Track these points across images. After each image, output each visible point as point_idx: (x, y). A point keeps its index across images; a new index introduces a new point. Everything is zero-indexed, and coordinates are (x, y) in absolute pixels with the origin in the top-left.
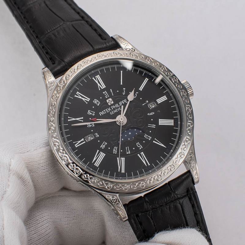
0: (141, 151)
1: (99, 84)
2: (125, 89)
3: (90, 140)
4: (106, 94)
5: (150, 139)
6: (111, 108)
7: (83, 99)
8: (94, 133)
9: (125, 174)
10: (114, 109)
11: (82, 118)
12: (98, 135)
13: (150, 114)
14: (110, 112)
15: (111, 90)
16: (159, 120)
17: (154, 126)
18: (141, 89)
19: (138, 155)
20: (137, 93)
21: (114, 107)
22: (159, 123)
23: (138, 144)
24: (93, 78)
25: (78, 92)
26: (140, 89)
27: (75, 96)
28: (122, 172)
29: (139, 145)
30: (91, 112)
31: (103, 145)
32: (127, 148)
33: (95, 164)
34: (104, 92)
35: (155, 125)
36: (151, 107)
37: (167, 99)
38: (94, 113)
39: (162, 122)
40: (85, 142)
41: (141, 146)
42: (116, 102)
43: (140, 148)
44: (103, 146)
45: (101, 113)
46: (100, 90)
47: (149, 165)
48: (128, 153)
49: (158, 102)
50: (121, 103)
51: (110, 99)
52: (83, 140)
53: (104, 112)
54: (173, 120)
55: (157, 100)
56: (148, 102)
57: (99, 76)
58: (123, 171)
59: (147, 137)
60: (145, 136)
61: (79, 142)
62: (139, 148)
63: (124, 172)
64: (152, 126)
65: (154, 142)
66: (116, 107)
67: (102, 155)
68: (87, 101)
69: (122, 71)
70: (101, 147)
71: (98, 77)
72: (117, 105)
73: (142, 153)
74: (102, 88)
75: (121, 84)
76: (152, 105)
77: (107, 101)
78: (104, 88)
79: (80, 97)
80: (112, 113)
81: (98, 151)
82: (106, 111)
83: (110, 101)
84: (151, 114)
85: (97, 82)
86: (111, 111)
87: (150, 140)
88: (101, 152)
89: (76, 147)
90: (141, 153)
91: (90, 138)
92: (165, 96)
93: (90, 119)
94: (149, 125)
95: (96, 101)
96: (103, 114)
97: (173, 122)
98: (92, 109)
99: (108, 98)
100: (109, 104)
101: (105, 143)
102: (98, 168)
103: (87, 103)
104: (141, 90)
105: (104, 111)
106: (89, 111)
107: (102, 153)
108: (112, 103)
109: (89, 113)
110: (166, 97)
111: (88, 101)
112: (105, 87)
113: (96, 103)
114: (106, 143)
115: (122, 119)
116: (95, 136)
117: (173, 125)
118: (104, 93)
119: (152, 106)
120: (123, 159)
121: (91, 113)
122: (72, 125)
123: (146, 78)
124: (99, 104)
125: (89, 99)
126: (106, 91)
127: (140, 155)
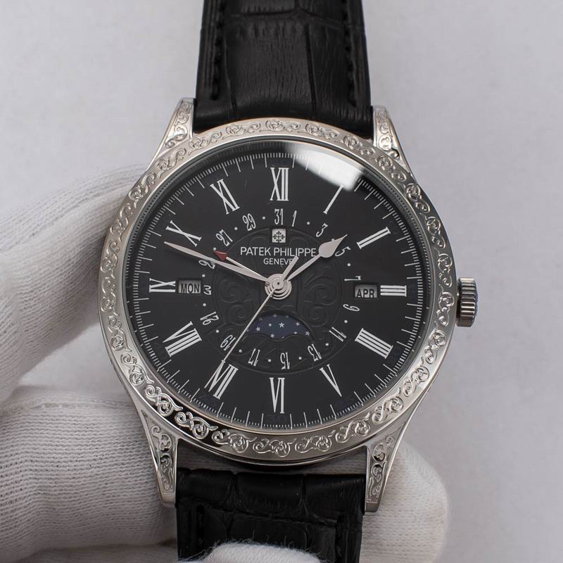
0: (283, 373)
1: (276, 187)
2: (326, 226)
3: (188, 292)
5: (317, 359)
6: (272, 251)
7: (225, 200)
8: (204, 282)
9: (218, 402)
10: (278, 256)
11: (199, 239)
12: (210, 292)
13: (349, 307)
14: (264, 257)
15: (296, 212)
16: (362, 330)
17: (341, 337)
18: (362, 244)
19: (272, 379)
20: (348, 248)
21: (280, 250)
22: (358, 336)
23: (285, 354)
24: (273, 169)
25: (222, 181)
26: (358, 244)
27: (212, 186)
28: (215, 395)
29: (284, 360)
30: (224, 236)
31: (208, 318)
32: (256, 352)
33: (167, 348)
34: (278, 210)
35: (345, 337)
36: (361, 295)
37: (405, 295)
38: (230, 241)
39: (365, 338)
40: (174, 291)
41: (288, 364)
42: (292, 242)
43: (284, 368)
44: (207, 320)
46: (271, 199)
47: (282, 412)
48: (251, 363)
49: (381, 290)
50: (301, 251)
51: (283, 232)
52: (172, 283)
53: (253, 250)
54: (391, 347)
55: (382, 287)
56: (360, 279)
57: (287, 169)
58: (218, 395)
59: (313, 352)
60: (309, 347)
61: (164, 284)
62: (283, 365)
63: (219, 397)
64: (337, 334)
65: (322, 369)
66: (283, 254)
67: (194, 338)
68: (229, 209)
70: (201, 319)
71: (285, 171)
72: (288, 252)
73: (283, 379)
74: (279, 199)
75: (326, 212)
76: (366, 292)
77: (274, 232)
78: (283, 199)
79: (221, 195)
80: (267, 262)
81: (191, 324)
82: (258, 250)
83: (279, 235)
84: (352, 308)
85: (275, 181)
86: (268, 256)
87: (315, 360)
88: (195, 330)
89: (151, 291)
90: (279, 379)
91: (191, 289)
92: (405, 287)
93: (215, 249)
94: (333, 331)
95: (248, 219)
96: (248, 253)
97: (389, 350)
98: (230, 231)
99: (279, 227)
100: (274, 241)
101: (215, 315)
102: (169, 358)
103: (227, 213)
104: (360, 247)
105: (255, 248)
106: (222, 231)
107: (196, 333)
108: (283, 241)
109: (220, 236)
110: (405, 291)
111: (234, 210)
112: (287, 200)
113: (247, 222)
114: (217, 316)
115: (279, 285)
116: (203, 289)
117: (386, 357)
118: (276, 210)
119: (364, 294)
120: (233, 370)
121: (222, 238)
122: (165, 242)
123: (387, 229)
124: (251, 229)
125: (238, 208)
126: (282, 210)
127: (276, 382)
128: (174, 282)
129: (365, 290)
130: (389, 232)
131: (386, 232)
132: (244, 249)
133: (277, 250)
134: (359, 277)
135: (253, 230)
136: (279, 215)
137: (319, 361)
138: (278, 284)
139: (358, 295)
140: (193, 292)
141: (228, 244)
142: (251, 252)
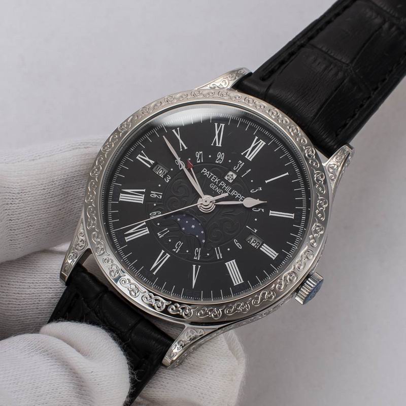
0: (171, 253)
1: (250, 149)
2: (261, 189)
3: (157, 173)
4: (239, 167)
5: (196, 258)
6: (219, 182)
7: (217, 137)
8: (169, 173)
9: (125, 243)
10: (220, 187)
11: (186, 148)
12: (168, 180)
13: (237, 243)
14: (213, 182)
15: (250, 170)
16: (234, 261)
17: (219, 256)
18: (272, 213)
19: (163, 251)
20: (263, 210)
21: (224, 185)
22: (229, 263)
23: (181, 243)
24: (257, 138)
25: (223, 125)
26: (271, 212)
27: (216, 124)
28: (126, 238)
29: (178, 246)
30: (200, 156)
31: (156, 194)
32: (167, 230)
33: (121, 194)
34: (241, 162)
35: (221, 258)
36: (250, 241)
37: (274, 258)
38: (201, 161)
39: (232, 267)
40: (150, 167)
41: (178, 250)
42: (234, 185)
43: (174, 250)
44: (154, 195)
45: (205, 171)
46: (242, 154)
47: (154, 273)
48: (159, 235)
49: (262, 246)
50: (236, 193)
51: (235, 176)
52: (152, 162)
53: (210, 174)
54: (242, 282)
55: (264, 245)
56: (255, 232)
57: (264, 143)
58: (128, 239)
59: (197, 253)
60: (197, 249)
61: (147, 159)
62: (175, 248)
63: (127, 241)
64: (218, 254)
65: (194, 266)
66: (225, 188)
67: (140, 199)
68: (215, 143)
69: (287, 174)
70: (152, 192)
71: (262, 143)
72: (228, 189)
73: (169, 256)
74: (246, 157)
75: (266, 182)
76: (254, 242)
77: (230, 173)
78: (248, 158)
79: (217, 132)
80: (212, 186)
81: (144, 190)
82: (212, 176)
83: (231, 176)
84: (238, 244)
85: (253, 145)
86: (215, 183)
87: (195, 258)
88: (144, 195)
89: (137, 158)
90: (167, 254)
91: (160, 172)
92: (277, 254)
93: (190, 159)
94: (217, 249)
95: (221, 156)
96: (206, 174)
97: (240, 282)
98: (205, 156)
99: (234, 172)
100: (226, 178)
101: (161, 195)
102: (118, 200)
103: (212, 145)
104: (270, 214)
105: (212, 174)
106: (202, 152)
107: (143, 197)
108: (231, 181)
109: (198, 154)
110: (275, 256)
111: (217, 145)
112: (251, 160)
113: (219, 157)
116: (165, 176)
117: (235, 284)
118: (240, 161)
119: (253, 242)
120: (146, 231)
121: (198, 156)
122: (164, 136)
123: (293, 215)
124: (218, 162)
125: (220, 145)
126: (243, 163)
127: (164, 254)
128: (154, 162)
129: (255, 240)
130: (293, 218)
131: (291, 216)
132: (205, 170)
133: (222, 184)
134: (256, 230)
135: (219, 164)
136: (240, 165)
137: (197, 260)
138: (206, 201)
139: (249, 240)
140: (160, 175)
141: (199, 162)
142: (208, 175)
